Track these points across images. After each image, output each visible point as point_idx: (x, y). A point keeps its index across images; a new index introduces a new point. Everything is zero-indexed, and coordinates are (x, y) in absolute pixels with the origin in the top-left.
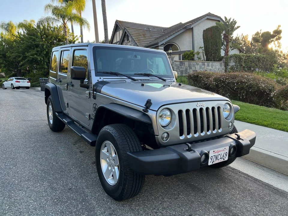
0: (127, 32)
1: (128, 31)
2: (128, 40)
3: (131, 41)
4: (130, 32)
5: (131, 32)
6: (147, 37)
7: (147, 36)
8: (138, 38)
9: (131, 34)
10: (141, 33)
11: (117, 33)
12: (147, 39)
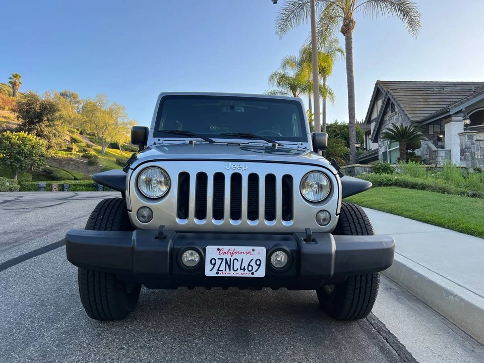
0: (391, 98)
1: (393, 96)
2: (393, 110)
3: (398, 113)
4: (395, 97)
5: (397, 97)
6: (431, 103)
7: (431, 100)
8: (412, 106)
9: (397, 99)
10: (418, 97)
11: (378, 102)
12: (431, 106)
